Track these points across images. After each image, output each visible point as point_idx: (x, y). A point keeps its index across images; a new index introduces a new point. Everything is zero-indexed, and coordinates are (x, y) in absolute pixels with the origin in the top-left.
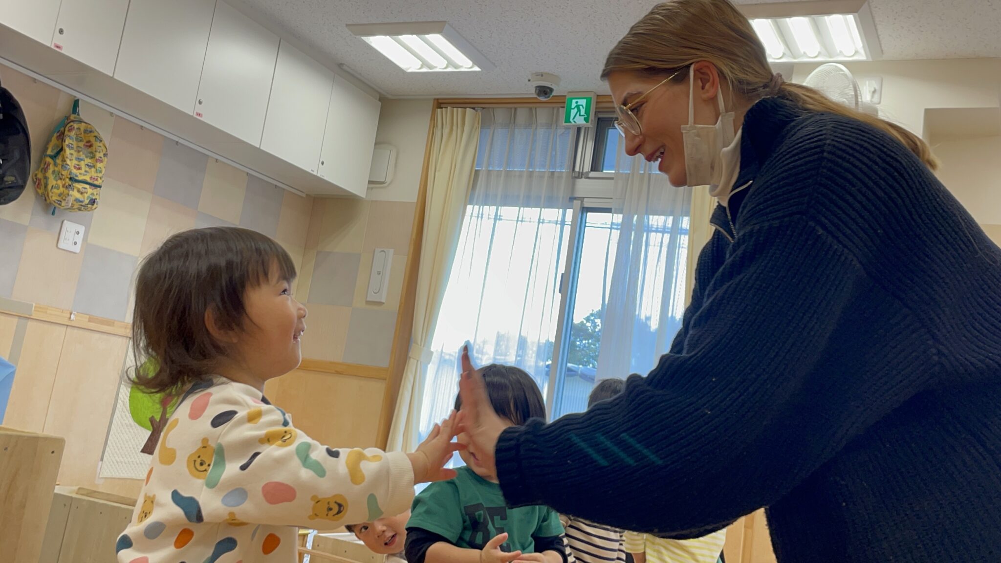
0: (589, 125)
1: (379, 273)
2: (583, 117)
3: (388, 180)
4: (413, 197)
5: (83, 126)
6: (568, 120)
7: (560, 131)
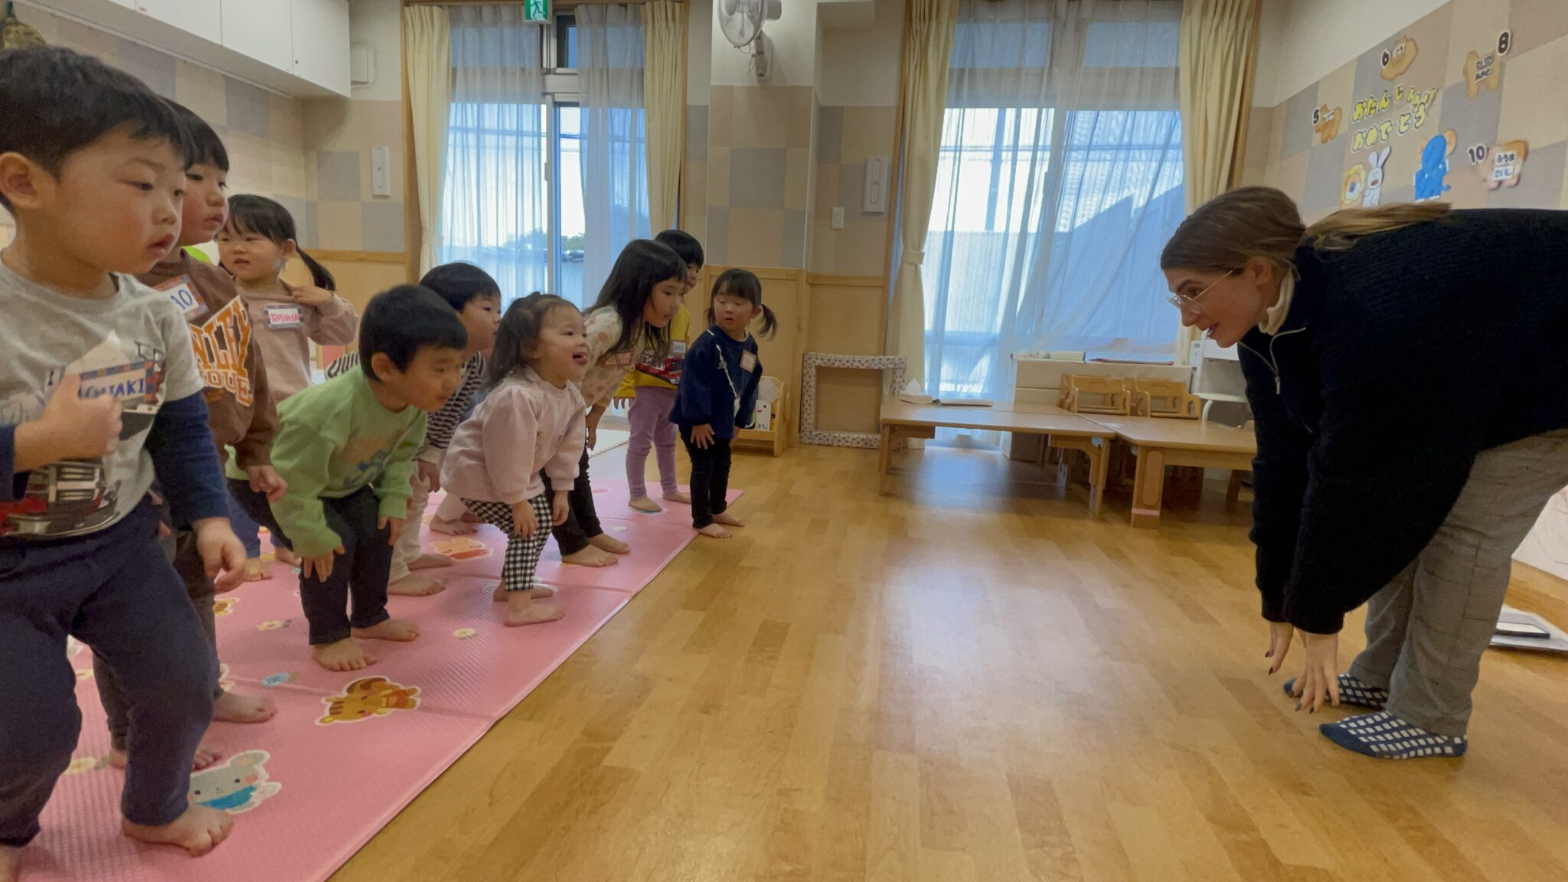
0: (549, 22)
1: (379, 169)
2: (542, 14)
3: (371, 80)
4: (397, 96)
5: (21, 29)
6: (528, 17)
7: (525, 29)
